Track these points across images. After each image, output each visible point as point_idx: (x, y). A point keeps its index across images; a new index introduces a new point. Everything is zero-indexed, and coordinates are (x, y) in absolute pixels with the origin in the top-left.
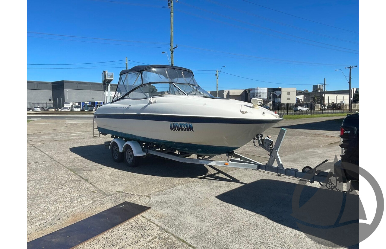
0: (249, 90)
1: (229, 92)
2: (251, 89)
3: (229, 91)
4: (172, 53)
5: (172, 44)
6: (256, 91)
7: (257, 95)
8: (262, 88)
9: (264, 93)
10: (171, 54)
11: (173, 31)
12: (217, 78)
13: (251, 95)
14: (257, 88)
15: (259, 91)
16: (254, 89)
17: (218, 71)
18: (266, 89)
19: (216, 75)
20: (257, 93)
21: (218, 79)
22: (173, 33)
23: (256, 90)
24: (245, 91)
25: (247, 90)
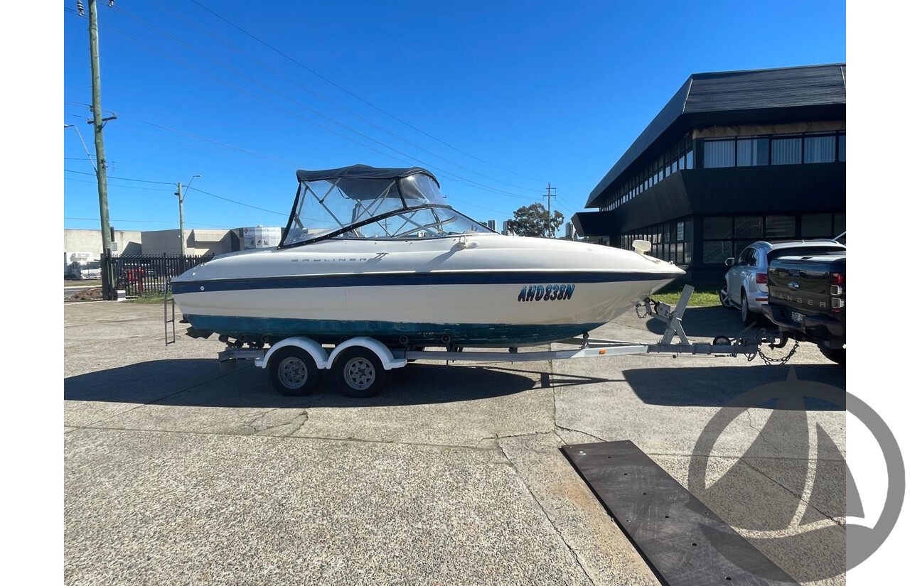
0: (241, 230)
1: (192, 235)
2: (246, 228)
3: (193, 231)
4: (100, 131)
5: (96, 108)
6: (257, 234)
7: (259, 241)
8: (269, 228)
9: (275, 238)
10: (96, 132)
11: (99, 75)
12: (181, 202)
13: (246, 241)
14: (258, 227)
15: (264, 233)
16: (252, 230)
17: (181, 186)
18: (278, 231)
19: (176, 194)
20: (261, 237)
21: (182, 204)
22: (99, 81)
23: (258, 231)
24: (231, 233)
25: (235, 232)
